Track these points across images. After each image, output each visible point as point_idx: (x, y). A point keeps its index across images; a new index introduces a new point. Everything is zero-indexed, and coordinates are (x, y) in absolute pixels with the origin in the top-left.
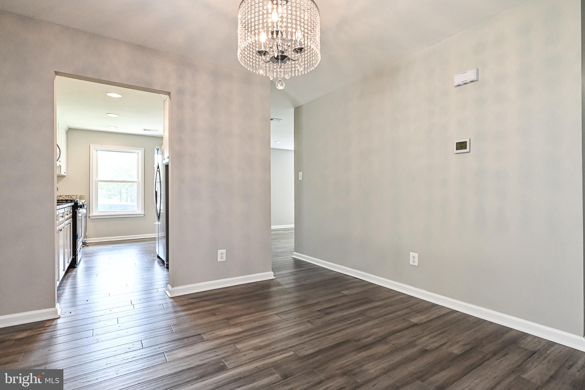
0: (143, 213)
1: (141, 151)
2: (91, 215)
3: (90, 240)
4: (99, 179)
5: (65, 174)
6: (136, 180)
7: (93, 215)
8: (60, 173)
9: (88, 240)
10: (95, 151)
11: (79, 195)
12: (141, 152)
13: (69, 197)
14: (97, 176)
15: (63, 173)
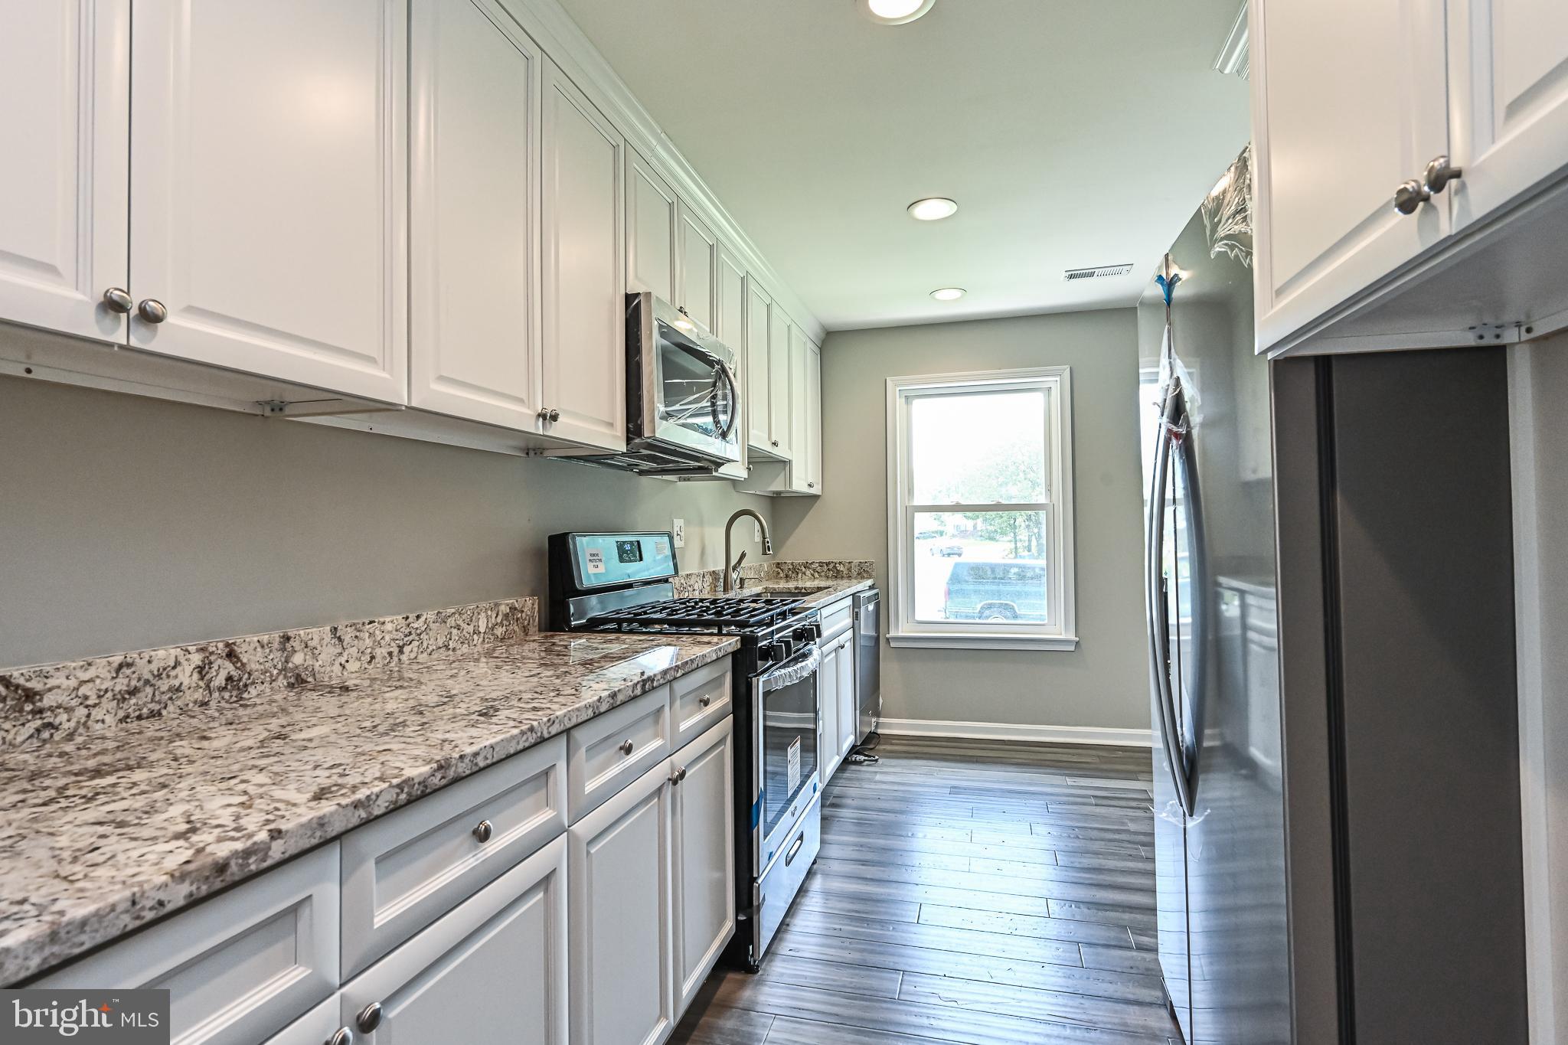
0: (1072, 637)
1: (1058, 379)
2: (892, 634)
3: (889, 726)
4: (918, 501)
5: (816, 490)
6: (1042, 499)
7: (901, 634)
8: (788, 489)
9: (885, 725)
10: (900, 402)
11: (856, 561)
12: (1056, 383)
13: (831, 567)
14: (911, 491)
15: (800, 483)
